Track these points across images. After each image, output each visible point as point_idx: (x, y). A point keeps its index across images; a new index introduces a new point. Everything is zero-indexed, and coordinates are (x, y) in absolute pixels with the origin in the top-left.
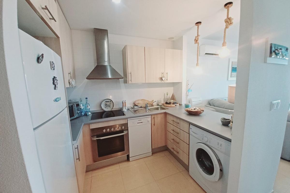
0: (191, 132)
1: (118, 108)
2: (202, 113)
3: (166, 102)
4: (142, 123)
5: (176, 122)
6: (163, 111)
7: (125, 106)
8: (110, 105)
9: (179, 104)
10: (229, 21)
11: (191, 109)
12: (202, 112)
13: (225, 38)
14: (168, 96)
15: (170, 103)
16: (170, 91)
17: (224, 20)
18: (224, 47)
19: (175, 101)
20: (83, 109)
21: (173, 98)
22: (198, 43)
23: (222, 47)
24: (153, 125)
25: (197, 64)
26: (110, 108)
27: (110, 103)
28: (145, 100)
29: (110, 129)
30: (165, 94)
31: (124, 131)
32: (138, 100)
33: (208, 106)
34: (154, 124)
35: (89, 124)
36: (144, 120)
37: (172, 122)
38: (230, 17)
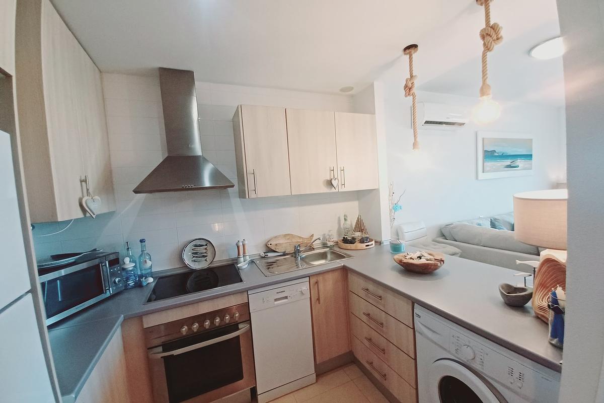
0: (418, 325)
1: (227, 260)
2: (439, 267)
3: (344, 238)
4: (286, 298)
5: (373, 294)
6: (340, 263)
7: (244, 253)
8: (205, 253)
9: (376, 242)
10: (492, 32)
11: (411, 258)
12: (439, 264)
13: (487, 74)
14: (348, 222)
15: (352, 241)
16: (351, 211)
17: (479, 31)
18: (485, 97)
19: (364, 236)
20: (132, 271)
21: (360, 226)
22: (413, 95)
23: (480, 98)
24: (315, 301)
25: (415, 145)
26: (206, 260)
27: (206, 249)
28: (292, 236)
29: (201, 325)
30: (339, 218)
31: (240, 326)
32: (276, 237)
33: (441, 240)
34: (318, 299)
35: (140, 317)
36: (290, 290)
37: (362, 293)
38: (495, 24)
